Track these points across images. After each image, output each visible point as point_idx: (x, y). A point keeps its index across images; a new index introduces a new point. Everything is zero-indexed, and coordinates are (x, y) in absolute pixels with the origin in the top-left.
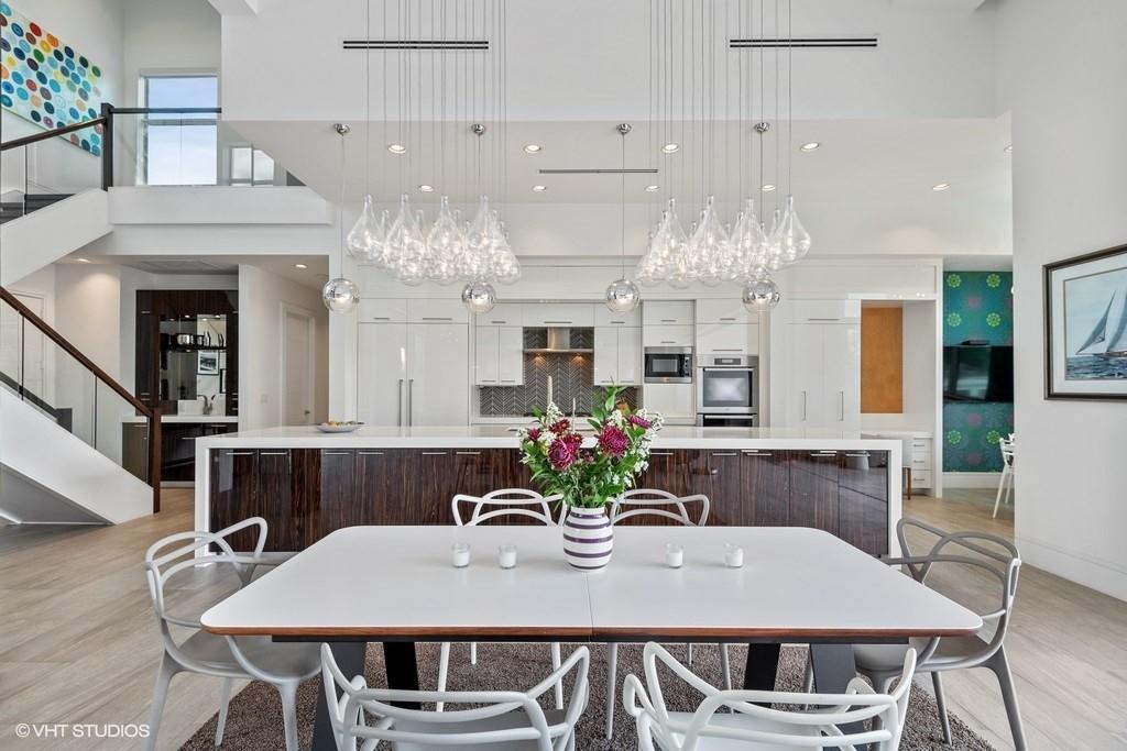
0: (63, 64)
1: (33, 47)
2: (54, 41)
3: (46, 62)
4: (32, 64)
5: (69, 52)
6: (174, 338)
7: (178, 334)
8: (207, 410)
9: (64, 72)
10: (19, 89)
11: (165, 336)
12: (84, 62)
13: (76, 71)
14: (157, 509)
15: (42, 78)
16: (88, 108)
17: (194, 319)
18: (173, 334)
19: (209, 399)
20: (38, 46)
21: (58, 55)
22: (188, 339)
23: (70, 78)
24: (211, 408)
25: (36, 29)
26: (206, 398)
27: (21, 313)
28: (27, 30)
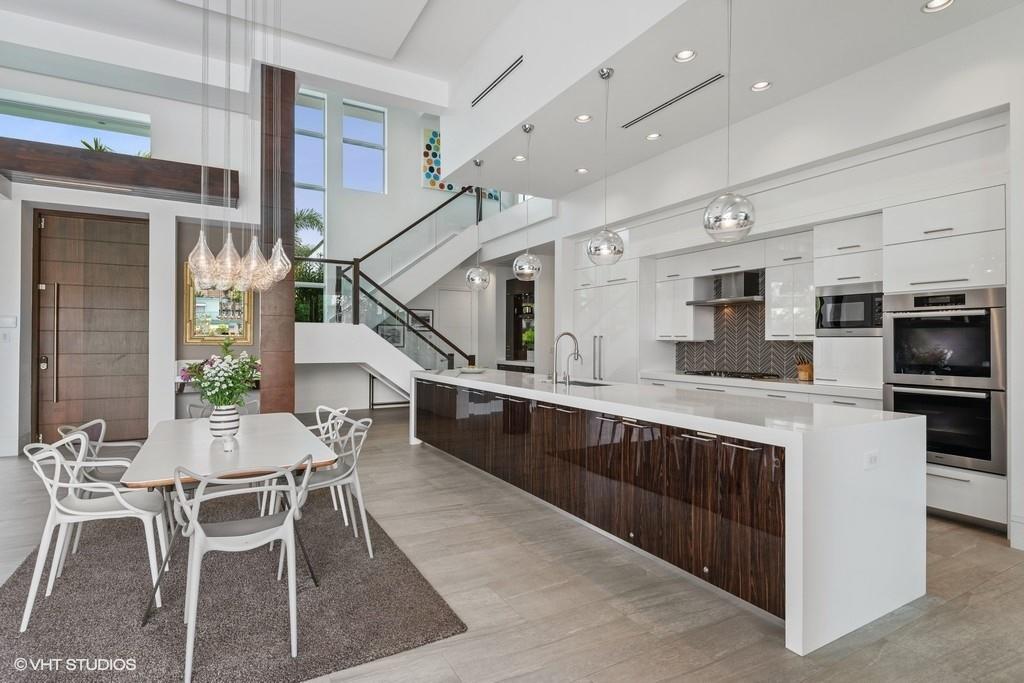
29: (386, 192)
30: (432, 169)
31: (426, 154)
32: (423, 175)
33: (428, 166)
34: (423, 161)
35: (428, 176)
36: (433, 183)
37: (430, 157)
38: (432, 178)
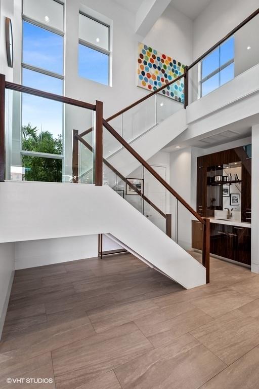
0: (173, 67)
1: (163, 64)
2: (169, 59)
3: (167, 69)
4: (163, 71)
5: (175, 62)
6: (214, 178)
7: (215, 176)
8: (229, 216)
9: (173, 71)
10: (159, 83)
11: (209, 178)
12: (179, 64)
13: (177, 69)
14: (208, 281)
15: (166, 76)
16: (181, 83)
17: (222, 168)
18: (213, 177)
19: (230, 210)
20: (165, 63)
21: (171, 65)
22: (219, 179)
23: (175, 73)
24: (231, 216)
25: (164, 56)
26: (229, 210)
27: (143, 164)
28: (161, 58)
29: (111, 85)
30: (143, 73)
31: (140, 61)
32: (137, 76)
33: (141, 71)
34: (138, 65)
35: (141, 78)
36: (144, 84)
37: (142, 63)
38: (143, 80)
